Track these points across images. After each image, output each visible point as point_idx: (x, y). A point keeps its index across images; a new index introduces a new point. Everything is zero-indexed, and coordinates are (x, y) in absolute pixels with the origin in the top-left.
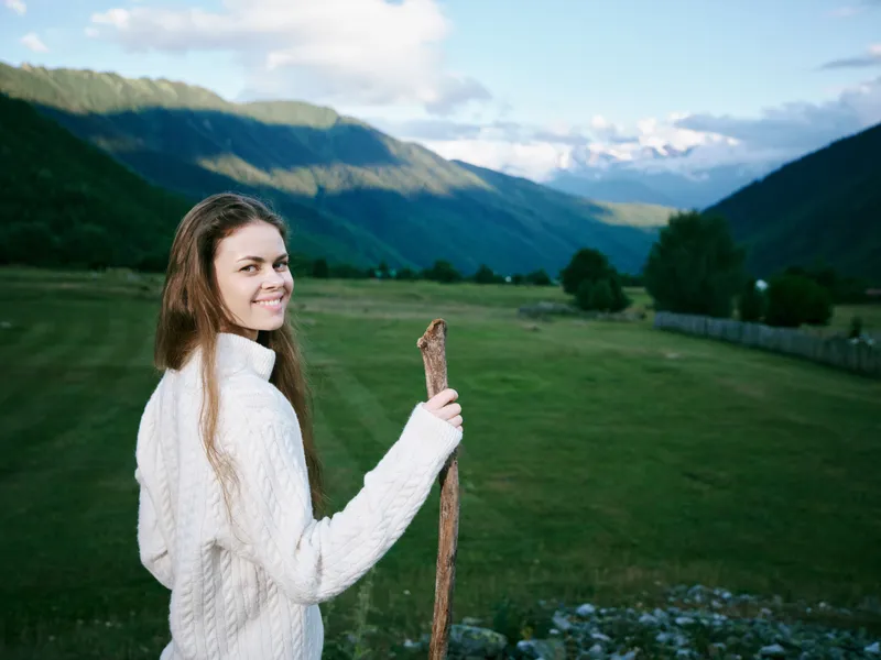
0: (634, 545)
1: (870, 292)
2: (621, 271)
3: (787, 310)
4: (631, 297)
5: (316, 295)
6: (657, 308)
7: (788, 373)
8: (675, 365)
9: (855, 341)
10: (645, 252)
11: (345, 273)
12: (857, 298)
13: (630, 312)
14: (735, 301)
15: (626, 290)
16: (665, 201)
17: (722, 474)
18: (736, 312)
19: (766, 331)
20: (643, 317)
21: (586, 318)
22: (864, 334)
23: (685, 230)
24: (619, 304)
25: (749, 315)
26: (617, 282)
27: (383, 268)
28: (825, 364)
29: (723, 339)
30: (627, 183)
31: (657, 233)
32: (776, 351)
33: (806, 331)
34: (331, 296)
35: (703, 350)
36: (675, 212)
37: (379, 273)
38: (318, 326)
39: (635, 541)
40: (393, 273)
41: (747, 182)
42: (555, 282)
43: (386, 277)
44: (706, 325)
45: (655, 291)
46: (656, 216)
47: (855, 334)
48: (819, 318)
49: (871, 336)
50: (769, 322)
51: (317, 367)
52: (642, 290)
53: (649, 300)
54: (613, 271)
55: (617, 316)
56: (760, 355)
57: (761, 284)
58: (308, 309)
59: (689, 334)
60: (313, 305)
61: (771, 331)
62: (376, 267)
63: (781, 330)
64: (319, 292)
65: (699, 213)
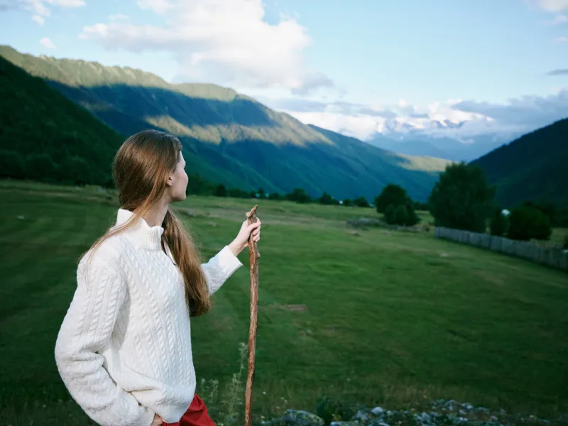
0: (412, 374)
2: (415, 200)
3: (520, 229)
4: (421, 217)
5: (217, 207)
6: (436, 224)
7: (520, 269)
8: (446, 261)
9: (566, 251)
10: (429, 188)
11: (236, 194)
13: (419, 227)
14: (488, 222)
15: (416, 212)
16: (443, 155)
17: (473, 332)
18: (488, 229)
19: (506, 242)
20: (428, 230)
21: (391, 229)
23: (456, 175)
24: (411, 221)
25: (497, 231)
26: (411, 207)
27: (261, 192)
28: (545, 265)
29: (479, 246)
30: (420, 143)
31: (438, 175)
32: (513, 255)
33: (535, 243)
34: (227, 208)
35: (466, 253)
36: (450, 163)
37: (258, 195)
38: (218, 227)
39: (414, 372)
40: (267, 195)
41: (499, 145)
42: (371, 205)
43: (262, 197)
44: (468, 237)
45: (435, 213)
46: (438, 165)
47: (566, 246)
48: (543, 235)
50: (510, 237)
52: (427, 212)
53: (432, 219)
54: (409, 200)
55: (410, 228)
56: (502, 257)
57: (506, 212)
58: (211, 216)
59: (457, 242)
60: (214, 214)
61: (511, 242)
62: (256, 191)
63: (517, 242)
64: (220, 205)
65: (466, 164)
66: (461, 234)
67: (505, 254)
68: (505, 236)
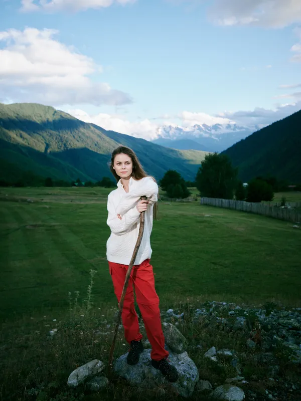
0: (190, 291)
1: (290, 186)
2: (186, 180)
3: (256, 195)
4: (191, 192)
5: (48, 194)
6: (201, 196)
7: (254, 221)
8: (209, 219)
9: (283, 207)
10: (196, 172)
11: (61, 184)
12: (285, 189)
13: (190, 198)
14: (234, 192)
15: (188, 188)
16: (205, 149)
17: (226, 262)
18: (234, 197)
19: (246, 204)
20: (196, 200)
21: (172, 201)
22: (287, 204)
23: (212, 162)
24: (186, 195)
25: (240, 198)
26: (185, 185)
27: (78, 181)
28: (270, 217)
29: (229, 208)
30: (189, 142)
31: (200, 163)
32: (250, 212)
33: (264, 203)
34: (54, 195)
35: (220, 213)
36: (207, 153)
37: (76, 184)
38: (50, 208)
39: (191, 289)
40: (83, 183)
41: (238, 140)
43: (80, 185)
44: (222, 202)
45: (200, 188)
46: (198, 157)
47: (283, 204)
48: (269, 198)
49: (289, 204)
50: (247, 201)
51: (51, 226)
52: (195, 188)
53: (198, 193)
54: (183, 180)
55: (184, 200)
56: (243, 214)
57: (245, 184)
58: (45, 201)
59: (215, 206)
60: (47, 199)
61: (248, 204)
62: (75, 181)
63: (253, 204)
64: (50, 193)
65: (218, 154)
66: (217, 201)
67: (245, 212)
68: (245, 201)
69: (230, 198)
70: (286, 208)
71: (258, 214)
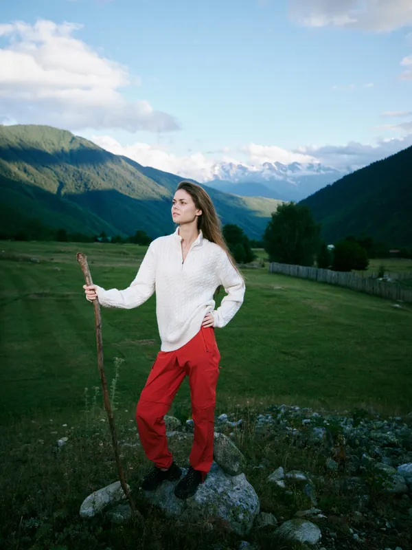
0: (250, 390)
1: (391, 251)
2: (251, 238)
3: (346, 261)
4: (256, 254)
5: (60, 252)
6: (270, 261)
7: (341, 297)
8: (279, 293)
9: (381, 279)
10: (264, 227)
11: (79, 238)
12: (385, 255)
13: (255, 263)
14: (315, 257)
15: (253, 249)
16: (277, 197)
17: (301, 352)
18: (315, 263)
19: (331, 274)
20: (263, 266)
22: (386, 275)
23: (287, 214)
24: (250, 258)
25: (323, 264)
26: (248, 245)
27: (103, 235)
28: (362, 292)
29: (307, 278)
30: (256, 186)
31: (271, 216)
32: (336, 285)
33: (356, 274)
34: (69, 252)
35: (297, 285)
36: (280, 203)
37: (100, 239)
38: (63, 271)
39: (252, 387)
40: (109, 238)
41: (324, 186)
43: (105, 241)
44: (298, 270)
45: (270, 250)
46: (267, 207)
47: (381, 275)
48: (362, 266)
49: (389, 276)
50: (332, 269)
51: (63, 296)
52: (262, 249)
53: (266, 256)
54: (245, 238)
55: (247, 265)
56: (326, 287)
57: (331, 246)
58: (55, 261)
59: (289, 275)
60: (58, 259)
61: (334, 273)
62: (98, 234)
63: (340, 273)
64: (63, 250)
65: (295, 204)
66: (292, 268)
67: (330, 284)
68: (329, 269)
69: (309, 264)
70: (385, 281)
71: (346, 288)
